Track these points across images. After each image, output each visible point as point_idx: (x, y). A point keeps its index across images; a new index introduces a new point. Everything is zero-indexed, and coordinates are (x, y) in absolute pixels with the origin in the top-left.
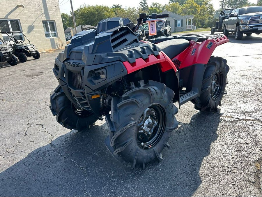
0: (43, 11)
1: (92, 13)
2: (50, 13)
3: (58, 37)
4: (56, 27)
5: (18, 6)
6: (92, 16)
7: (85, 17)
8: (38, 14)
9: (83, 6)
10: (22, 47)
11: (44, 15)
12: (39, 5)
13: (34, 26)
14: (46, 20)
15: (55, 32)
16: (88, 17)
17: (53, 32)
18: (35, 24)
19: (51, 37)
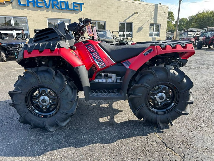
0: (153, 17)
1: (208, 18)
2: (158, 18)
3: (159, 37)
4: (160, 29)
5: (135, 13)
6: (207, 21)
7: (200, 21)
8: (148, 19)
9: (202, 11)
10: (124, 42)
11: (153, 19)
12: (151, 12)
13: (143, 27)
14: (153, 23)
15: (158, 33)
16: (203, 21)
17: (157, 33)
18: (144, 26)
19: (154, 37)
